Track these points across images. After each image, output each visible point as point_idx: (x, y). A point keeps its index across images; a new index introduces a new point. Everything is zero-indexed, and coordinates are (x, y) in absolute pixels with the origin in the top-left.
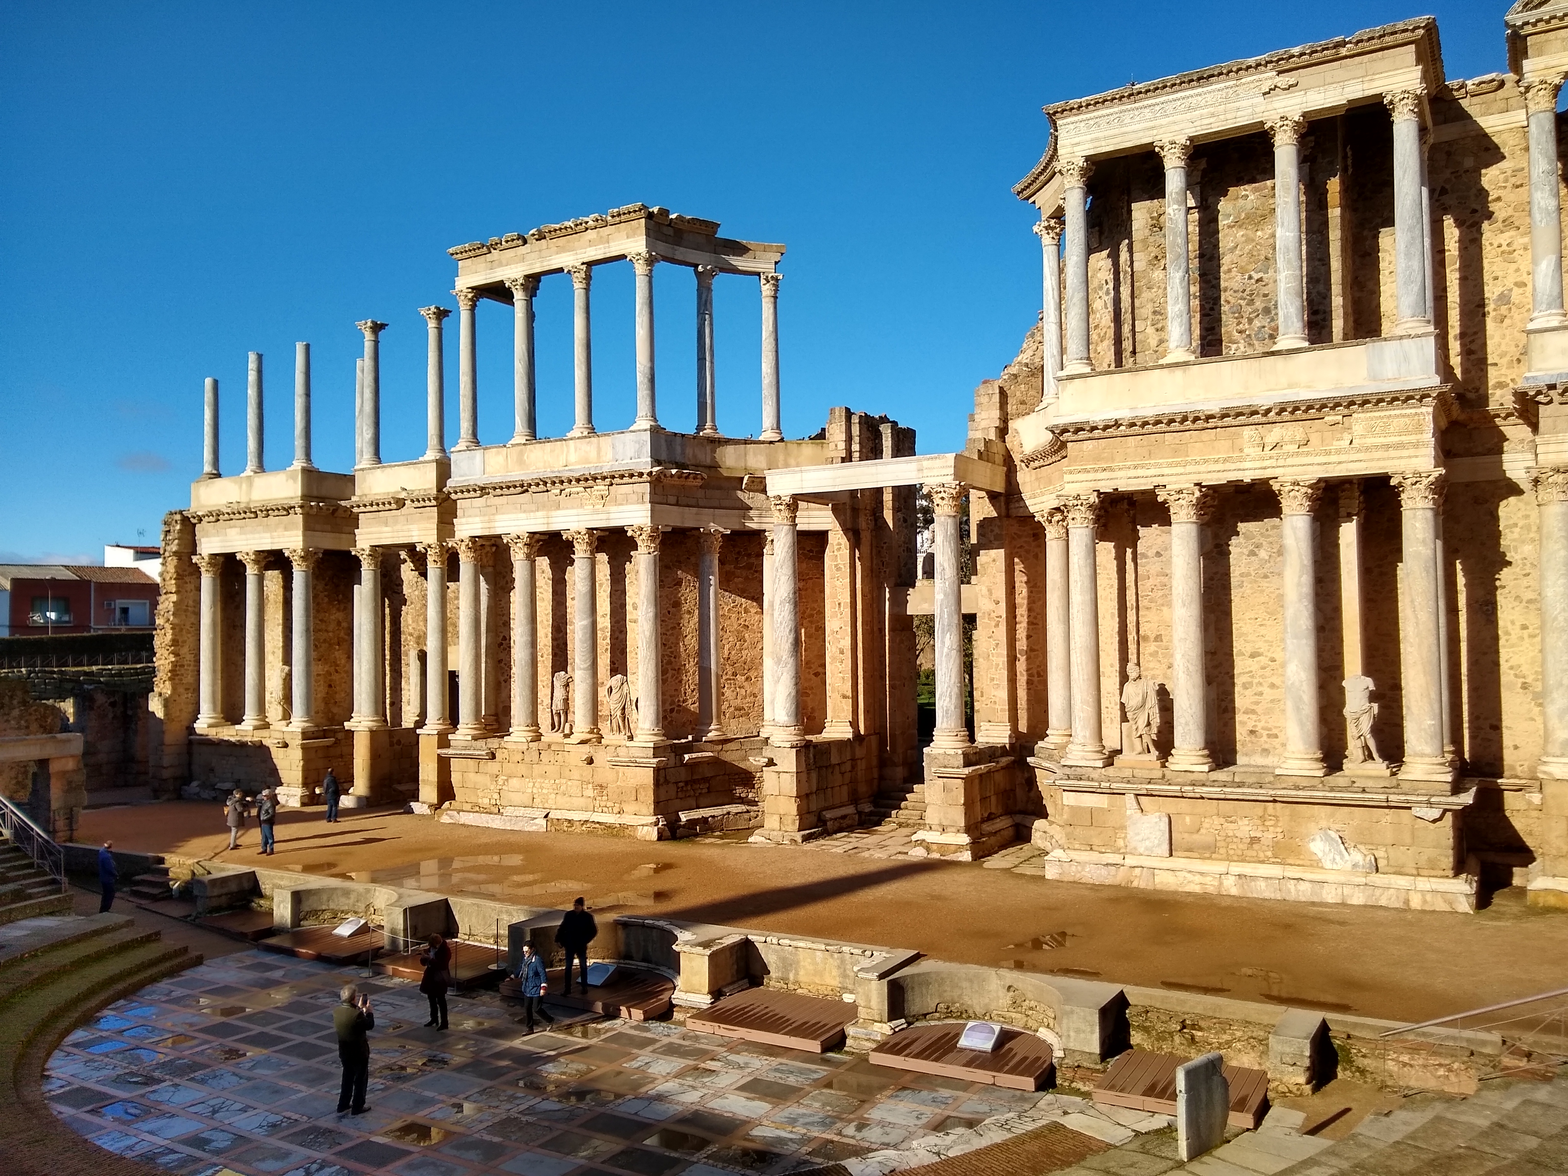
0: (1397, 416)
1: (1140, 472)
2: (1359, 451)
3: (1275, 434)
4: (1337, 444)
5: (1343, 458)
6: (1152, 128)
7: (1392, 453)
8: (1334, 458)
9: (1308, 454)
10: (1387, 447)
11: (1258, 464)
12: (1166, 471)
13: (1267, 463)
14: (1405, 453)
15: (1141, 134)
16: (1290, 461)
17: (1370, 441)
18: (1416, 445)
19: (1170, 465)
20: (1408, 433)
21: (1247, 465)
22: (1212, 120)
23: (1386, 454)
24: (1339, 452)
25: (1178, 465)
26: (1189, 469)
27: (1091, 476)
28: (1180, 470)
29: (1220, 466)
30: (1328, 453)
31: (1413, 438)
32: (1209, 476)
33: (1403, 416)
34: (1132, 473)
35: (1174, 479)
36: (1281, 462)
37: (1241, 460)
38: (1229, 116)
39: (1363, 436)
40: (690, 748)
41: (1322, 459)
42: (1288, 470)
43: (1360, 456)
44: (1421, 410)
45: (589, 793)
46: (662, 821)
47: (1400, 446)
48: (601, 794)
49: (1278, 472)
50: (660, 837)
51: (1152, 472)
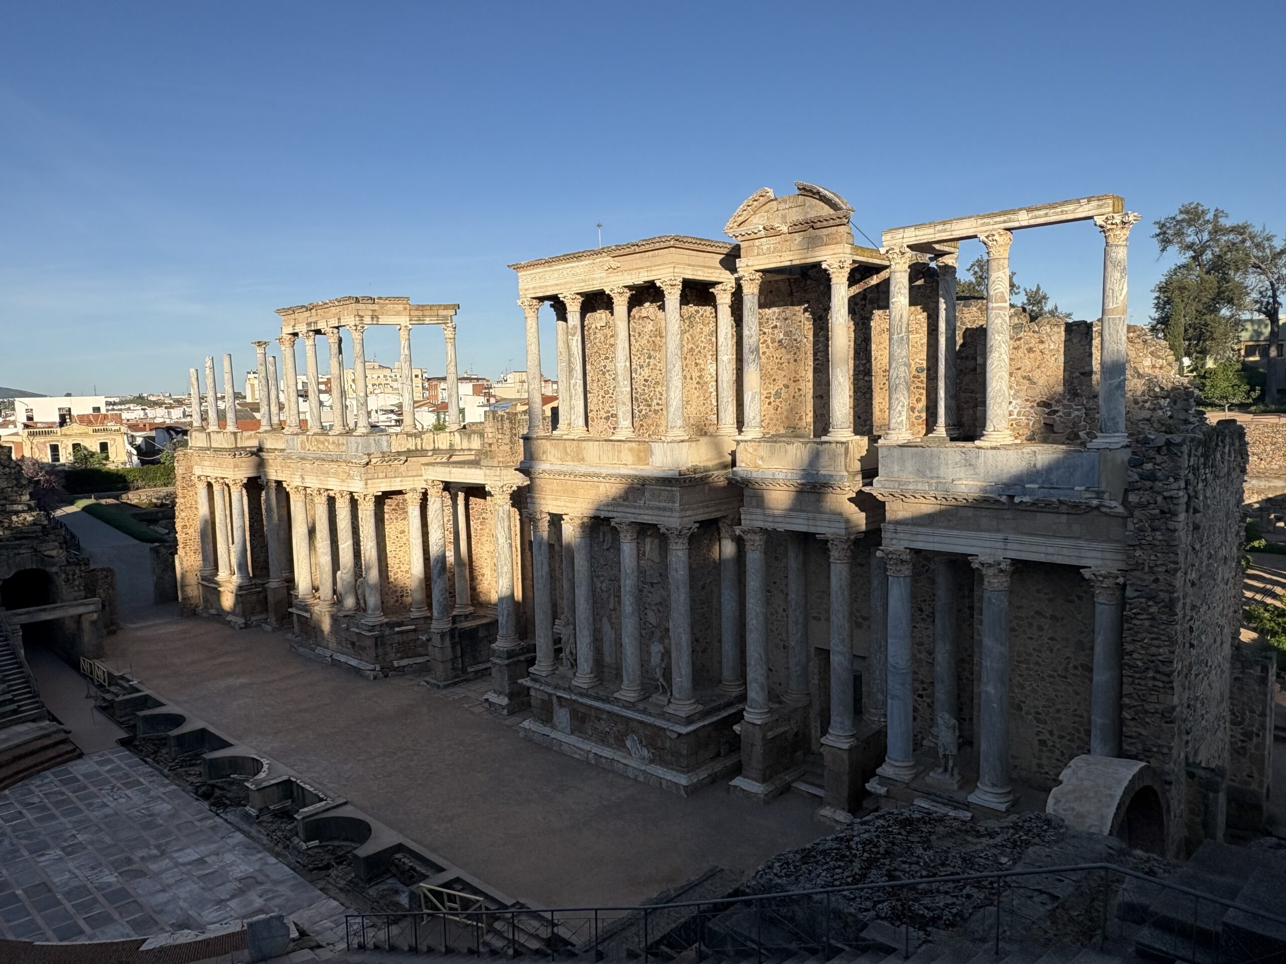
0: (664, 490)
1: (558, 503)
2: (648, 509)
4: (639, 503)
5: (642, 512)
7: (661, 513)
8: (638, 511)
9: (627, 506)
10: (659, 509)
14: (667, 514)
17: (653, 503)
18: (671, 510)
19: (571, 501)
20: (670, 502)
22: (583, 284)
23: (659, 513)
24: (640, 507)
25: (575, 501)
28: (574, 505)
30: (635, 507)
31: (670, 505)
33: (666, 490)
34: (555, 503)
35: (570, 510)
39: (650, 500)
40: (400, 624)
41: (633, 510)
42: (619, 515)
43: (650, 512)
44: (674, 489)
45: (349, 646)
46: (378, 668)
47: (664, 509)
48: (353, 648)
49: (615, 515)
50: (375, 678)
51: (562, 504)
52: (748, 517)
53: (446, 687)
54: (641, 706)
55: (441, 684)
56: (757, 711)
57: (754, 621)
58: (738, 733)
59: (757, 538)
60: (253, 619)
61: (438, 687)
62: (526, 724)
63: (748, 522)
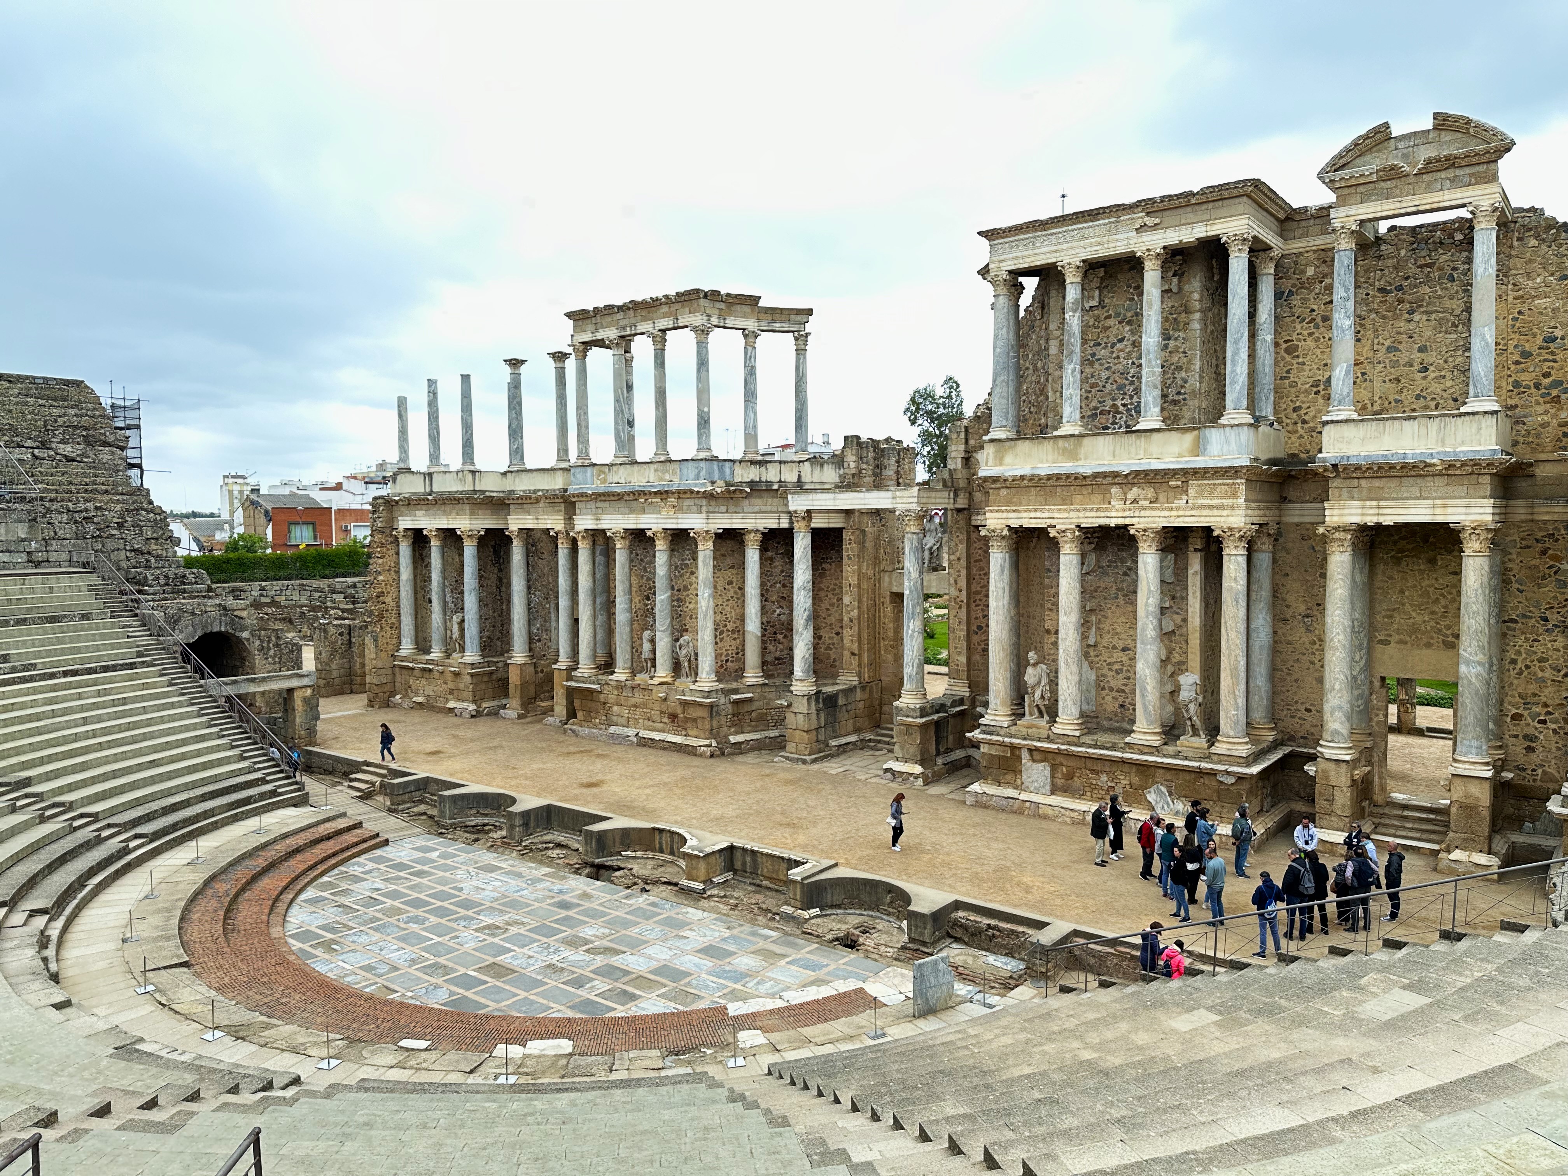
0: (1220, 484)
1: (1038, 514)
2: (1192, 509)
3: (1134, 492)
4: (1177, 503)
5: (1181, 513)
6: (1056, 251)
7: (1215, 512)
8: (1174, 513)
9: (1157, 508)
10: (1211, 507)
11: (1120, 514)
12: (1056, 515)
13: (1127, 513)
14: (1225, 513)
15: (1048, 256)
16: (1143, 513)
17: (1201, 501)
18: (1232, 507)
19: (1059, 511)
20: (1228, 498)
21: (1113, 514)
23: (1211, 513)
24: (1178, 508)
25: (1065, 511)
26: (1072, 514)
27: (1005, 515)
28: (1066, 515)
29: (1093, 514)
30: (1171, 509)
31: (1230, 502)
32: (1086, 520)
33: (1225, 484)
34: (1033, 515)
35: (1061, 521)
36: (1137, 514)
37: (1107, 510)
38: (1111, 245)
39: (1195, 498)
40: (736, 691)
41: (1166, 513)
42: (1142, 520)
43: (1193, 513)
44: (1238, 481)
45: (666, 720)
46: (714, 744)
47: (1221, 507)
48: (673, 722)
49: (1134, 521)
50: (712, 756)
51: (1046, 515)
52: (1336, 512)
53: (814, 761)
54: (1171, 749)
55: (808, 758)
56: (1342, 745)
57: (1341, 637)
58: (1312, 773)
59: (1349, 537)
60: (485, 705)
61: (804, 762)
62: (976, 787)
63: (1335, 518)
